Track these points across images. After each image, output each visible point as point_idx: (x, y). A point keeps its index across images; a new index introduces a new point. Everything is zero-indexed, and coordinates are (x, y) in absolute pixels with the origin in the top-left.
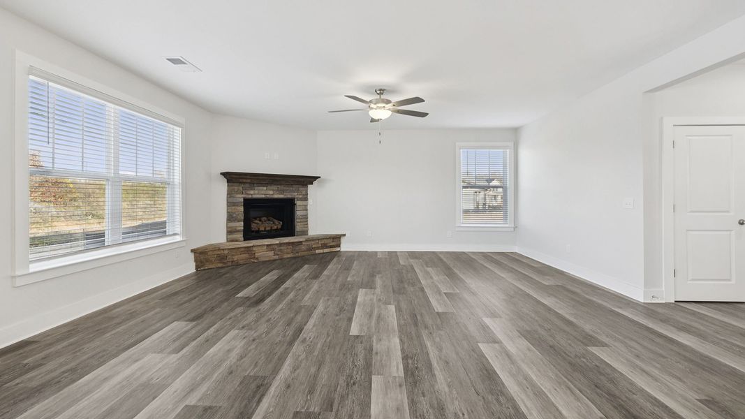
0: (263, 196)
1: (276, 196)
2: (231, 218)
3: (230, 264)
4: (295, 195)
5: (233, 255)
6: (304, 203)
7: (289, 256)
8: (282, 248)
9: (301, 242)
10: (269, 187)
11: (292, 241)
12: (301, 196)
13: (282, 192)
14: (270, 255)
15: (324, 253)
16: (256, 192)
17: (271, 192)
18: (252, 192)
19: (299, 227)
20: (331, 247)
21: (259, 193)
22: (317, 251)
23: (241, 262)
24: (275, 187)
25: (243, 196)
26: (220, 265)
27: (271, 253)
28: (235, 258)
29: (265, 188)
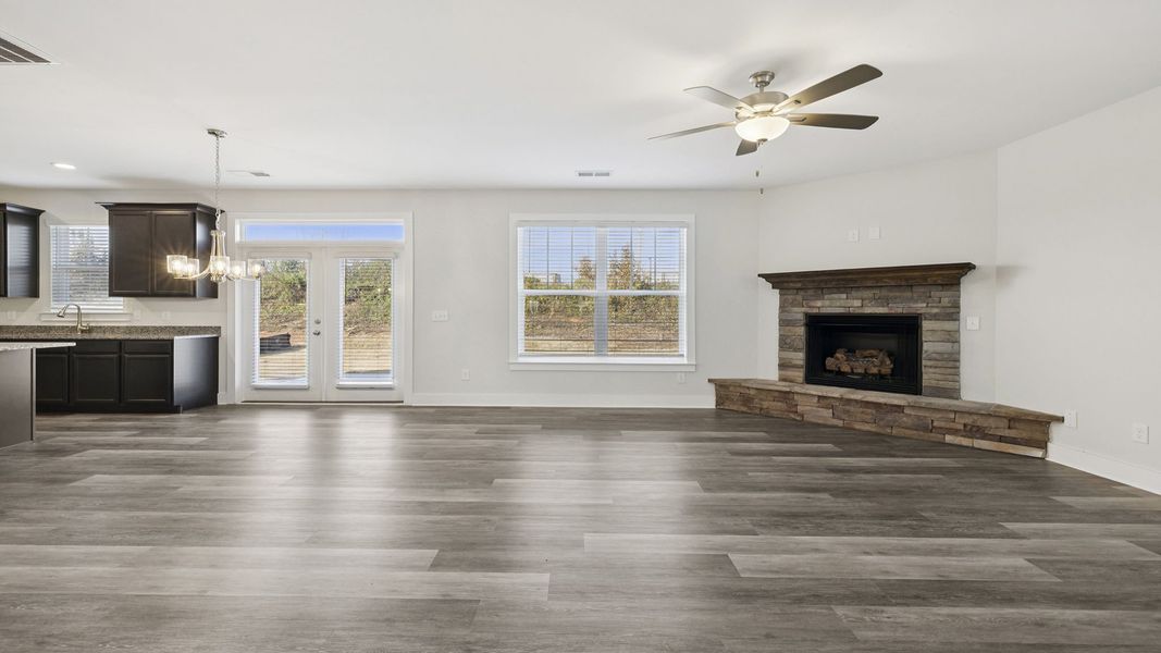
0: (841, 310)
1: (869, 310)
2: (784, 344)
3: (757, 411)
4: (920, 307)
5: (761, 400)
6: (948, 325)
7: (867, 427)
8: (852, 409)
9: (899, 406)
10: (854, 294)
11: (882, 400)
12: (935, 311)
13: (886, 301)
14: (825, 415)
15: (973, 448)
16: (827, 303)
17: (857, 303)
18: (819, 304)
19: (929, 377)
20: (1001, 439)
21: (833, 304)
22: (949, 439)
23: (775, 413)
24: (868, 294)
25: (803, 310)
26: (744, 409)
27: (827, 413)
28: (765, 404)
29: (844, 296)
